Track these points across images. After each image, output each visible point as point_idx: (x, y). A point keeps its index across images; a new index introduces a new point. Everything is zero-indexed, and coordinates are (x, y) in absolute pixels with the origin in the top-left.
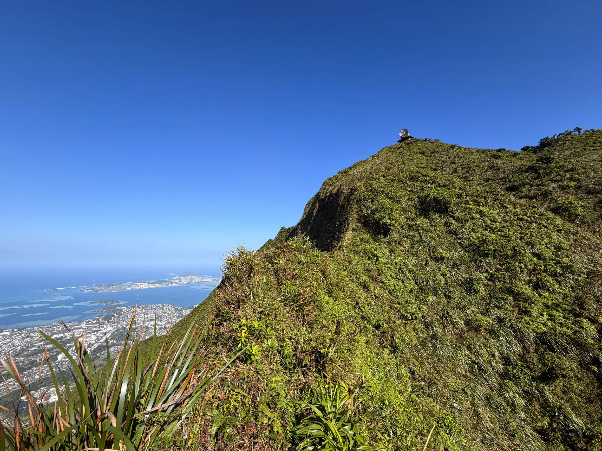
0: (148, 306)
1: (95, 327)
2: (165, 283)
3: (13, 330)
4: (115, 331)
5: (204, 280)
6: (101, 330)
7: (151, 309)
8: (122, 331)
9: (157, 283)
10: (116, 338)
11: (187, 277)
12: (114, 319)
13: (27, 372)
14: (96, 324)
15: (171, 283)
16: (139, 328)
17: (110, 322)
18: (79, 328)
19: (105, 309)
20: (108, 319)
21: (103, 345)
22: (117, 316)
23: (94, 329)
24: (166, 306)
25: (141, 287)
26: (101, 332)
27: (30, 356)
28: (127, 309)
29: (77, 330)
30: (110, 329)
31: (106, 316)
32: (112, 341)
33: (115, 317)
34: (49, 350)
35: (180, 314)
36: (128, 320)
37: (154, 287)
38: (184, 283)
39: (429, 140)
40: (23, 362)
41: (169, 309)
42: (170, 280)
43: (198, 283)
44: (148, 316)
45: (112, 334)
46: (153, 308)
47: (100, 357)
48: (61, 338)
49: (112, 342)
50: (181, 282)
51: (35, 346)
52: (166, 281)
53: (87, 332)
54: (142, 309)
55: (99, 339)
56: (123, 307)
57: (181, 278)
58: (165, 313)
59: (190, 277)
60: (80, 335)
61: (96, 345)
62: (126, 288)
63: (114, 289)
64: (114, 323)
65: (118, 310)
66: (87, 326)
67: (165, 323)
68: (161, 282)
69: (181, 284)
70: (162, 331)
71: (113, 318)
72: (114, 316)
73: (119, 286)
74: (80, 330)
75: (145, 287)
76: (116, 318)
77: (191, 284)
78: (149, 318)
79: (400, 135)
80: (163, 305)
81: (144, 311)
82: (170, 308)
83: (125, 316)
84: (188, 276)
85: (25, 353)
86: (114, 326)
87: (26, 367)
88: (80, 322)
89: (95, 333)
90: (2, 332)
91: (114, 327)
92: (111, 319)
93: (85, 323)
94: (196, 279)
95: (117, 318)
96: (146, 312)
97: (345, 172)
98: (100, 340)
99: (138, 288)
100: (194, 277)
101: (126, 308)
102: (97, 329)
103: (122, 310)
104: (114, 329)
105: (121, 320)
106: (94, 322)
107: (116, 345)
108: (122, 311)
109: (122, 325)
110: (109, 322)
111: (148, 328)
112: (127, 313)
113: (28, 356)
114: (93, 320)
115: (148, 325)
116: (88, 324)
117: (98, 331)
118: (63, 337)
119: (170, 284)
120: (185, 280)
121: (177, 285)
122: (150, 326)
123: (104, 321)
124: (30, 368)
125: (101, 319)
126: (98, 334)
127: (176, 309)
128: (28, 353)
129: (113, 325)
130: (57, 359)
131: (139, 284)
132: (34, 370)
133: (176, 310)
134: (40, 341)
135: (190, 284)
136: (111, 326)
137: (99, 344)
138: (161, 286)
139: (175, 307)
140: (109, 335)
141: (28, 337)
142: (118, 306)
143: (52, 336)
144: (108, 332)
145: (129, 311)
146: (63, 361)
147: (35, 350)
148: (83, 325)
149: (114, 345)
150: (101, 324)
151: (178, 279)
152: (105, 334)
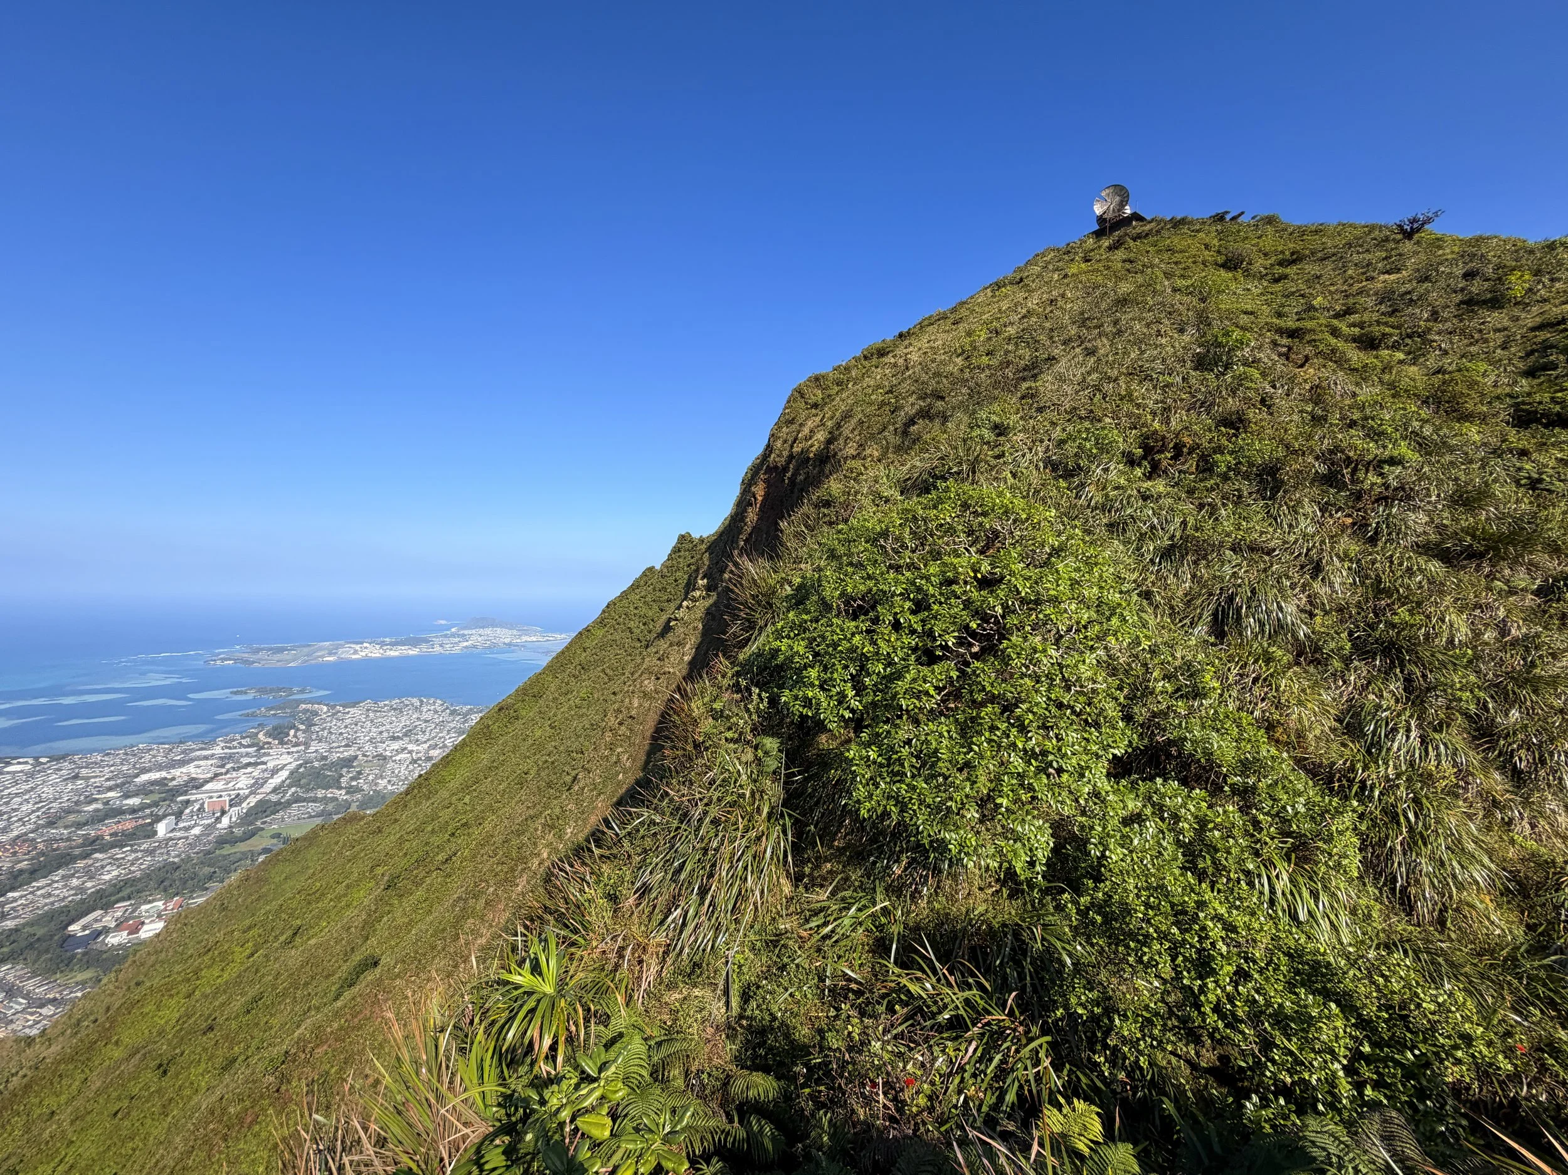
0: (381, 704)
1: (247, 754)
2: (424, 645)
3: (36, 759)
4: (300, 766)
5: (524, 638)
6: (265, 763)
7: (389, 711)
8: (316, 764)
9: (404, 645)
10: (302, 782)
11: (481, 631)
12: (295, 736)
13: (81, 864)
14: (249, 746)
15: (441, 646)
16: (360, 757)
17: (286, 743)
18: (206, 758)
19: (272, 709)
20: (279, 734)
21: (269, 801)
22: (303, 727)
23: (245, 760)
24: (428, 703)
25: (363, 654)
26: (264, 767)
27: (85, 824)
28: (328, 711)
29: (201, 763)
30: (286, 759)
31: (275, 728)
32: (293, 789)
33: (298, 730)
34: (133, 811)
35: (464, 723)
36: (333, 737)
37: (396, 654)
38: (475, 647)
39: (1234, 219)
40: (69, 839)
41: (436, 712)
42: (436, 637)
43: (510, 644)
44: (383, 728)
45: (292, 773)
46: (395, 709)
47: (263, 829)
48: (162, 782)
49: (293, 794)
50: (465, 644)
51: (96, 800)
52: (426, 641)
53: (228, 766)
54: (368, 710)
55: (257, 785)
56: (318, 704)
57: (466, 632)
58: (426, 721)
59: (488, 631)
60: (209, 775)
61: (253, 801)
62: (323, 656)
63: (293, 660)
64: (297, 745)
65: (306, 711)
66: (227, 751)
67: (426, 746)
68: (414, 642)
69: (466, 647)
70: (420, 766)
71: (292, 732)
72: (293, 727)
73: (306, 650)
74: (210, 762)
75: (374, 655)
76: (299, 733)
77: (494, 647)
78: (385, 735)
79: (1098, 209)
80: (421, 702)
81: (371, 715)
82: (439, 709)
83: (324, 729)
84: (483, 627)
85: (72, 818)
86: (298, 752)
87: (77, 852)
88: (212, 743)
89: (249, 770)
90: (8, 764)
91: (296, 755)
92: (288, 735)
93: (222, 744)
94: (504, 636)
95: (304, 732)
96: (377, 718)
97: (882, 353)
98: (262, 785)
99: (354, 657)
100: (499, 629)
101: (325, 709)
102: (252, 760)
103: (316, 714)
104: (296, 760)
105: (314, 737)
106: (244, 742)
107: (304, 800)
109: (316, 751)
110: (282, 743)
111: (385, 758)
112: (329, 719)
113: (79, 825)
114: (244, 738)
115: (385, 750)
116: (230, 748)
117: (256, 764)
118: (166, 778)
119: (437, 649)
120: (477, 638)
121: (457, 650)
122: (388, 753)
123: (270, 740)
124: (86, 856)
125: (261, 736)
126: (257, 772)
127: (455, 710)
128: (80, 818)
129: (294, 749)
130: (155, 832)
131: (358, 647)
132: (97, 860)
133: (453, 713)
134: (110, 789)
135: (489, 647)
136: (288, 753)
137: (259, 797)
138: (414, 652)
139: (452, 705)
140: (284, 774)
141: (76, 777)
142: (304, 702)
143: (137, 776)
144: (282, 769)
145: (334, 714)
146: (171, 839)
147: (97, 810)
148: (218, 750)
149: (297, 799)
150: (262, 748)
151: (459, 636)
152: (275, 771)
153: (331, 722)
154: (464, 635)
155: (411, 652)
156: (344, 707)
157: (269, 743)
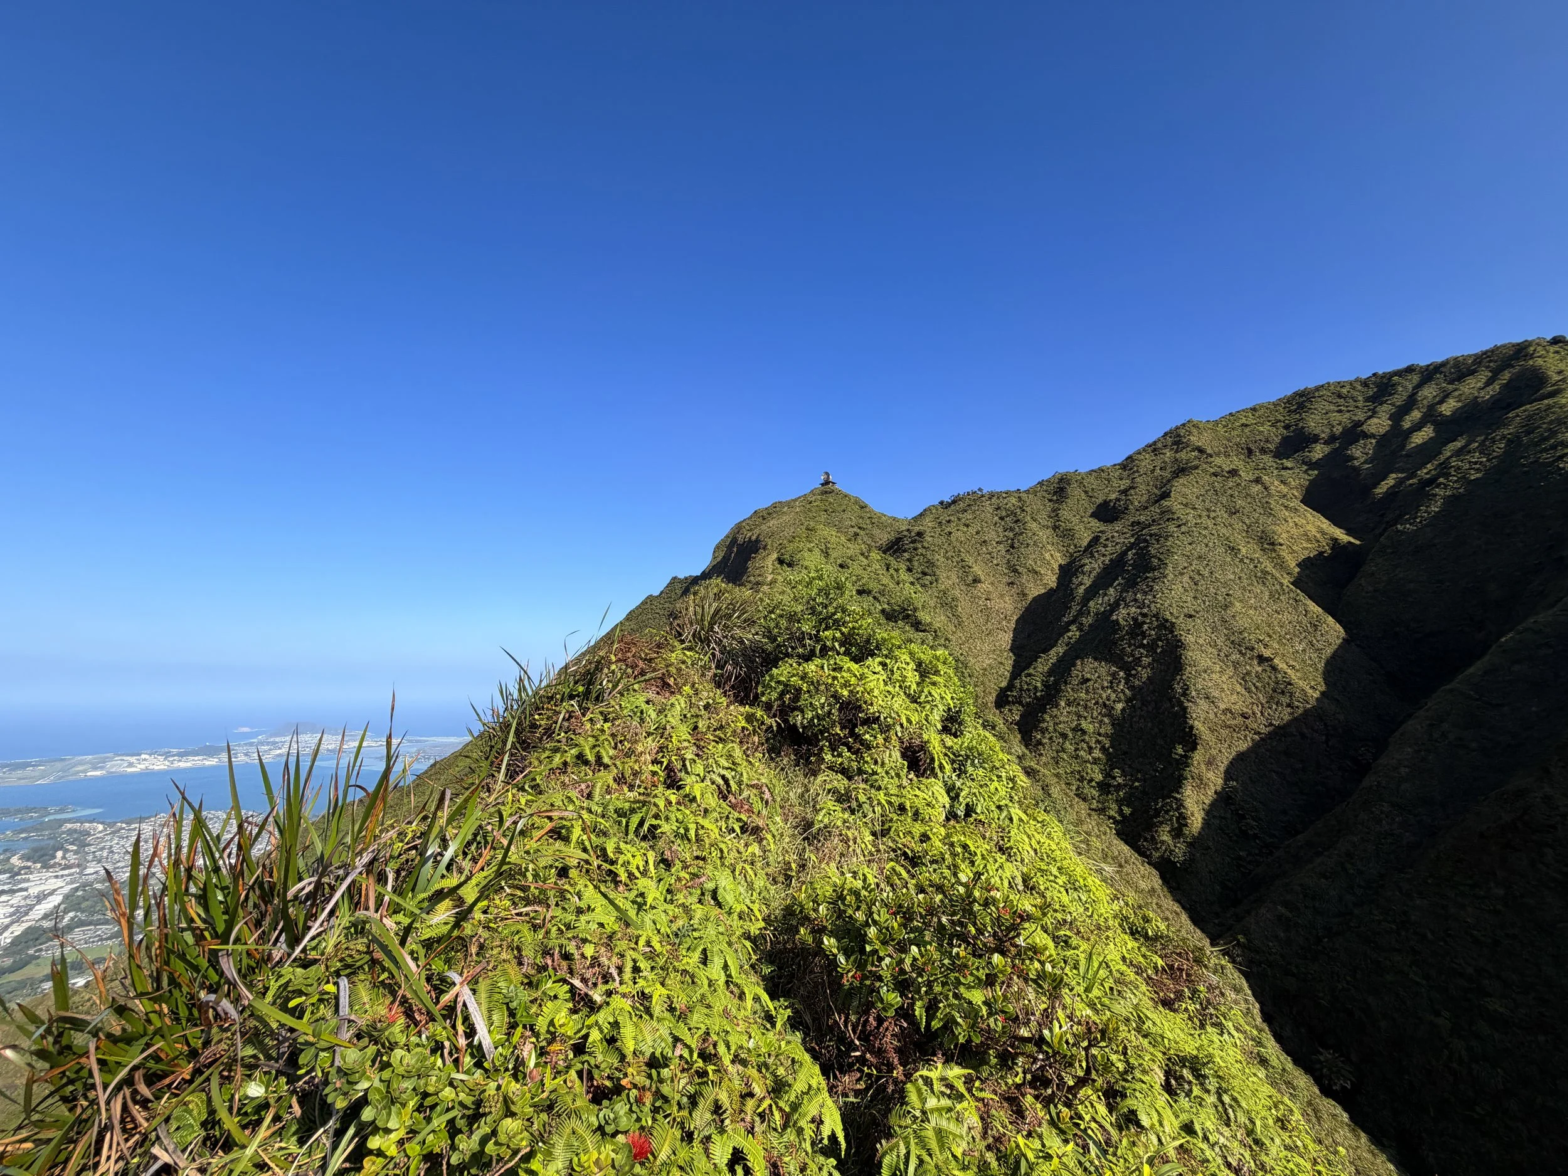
4: (77, 889)
6: (26, 890)
9: (198, 755)
10: (83, 906)
12: (64, 858)
15: (246, 755)
17: (52, 866)
20: (42, 856)
21: (40, 928)
25: (143, 767)
26: (25, 893)
28: (105, 830)
30: (53, 884)
32: (71, 914)
33: (66, 851)
36: (116, 856)
37: (189, 765)
42: (239, 745)
47: (38, 957)
49: (72, 919)
50: (278, 752)
56: (91, 822)
57: (277, 739)
62: (85, 771)
63: (43, 776)
64: (67, 867)
65: (71, 832)
71: (59, 854)
73: (59, 765)
75: (156, 768)
83: (102, 849)
91: (68, 879)
92: (54, 857)
95: (76, 852)
98: (27, 914)
99: (129, 770)
101: (101, 827)
104: (67, 884)
105: (90, 858)
108: (89, 834)
110: (46, 867)
117: (12, 892)
123: (29, 864)
126: (17, 899)
129: (66, 872)
131: (133, 759)
136: (56, 877)
137: (25, 925)
142: (69, 821)
145: (113, 833)
149: (82, 924)
150: (18, 874)
151: (268, 744)
152: (41, 897)
153: (111, 840)
154: (274, 743)
155: (207, 763)
156: (129, 823)
157: (29, 868)
